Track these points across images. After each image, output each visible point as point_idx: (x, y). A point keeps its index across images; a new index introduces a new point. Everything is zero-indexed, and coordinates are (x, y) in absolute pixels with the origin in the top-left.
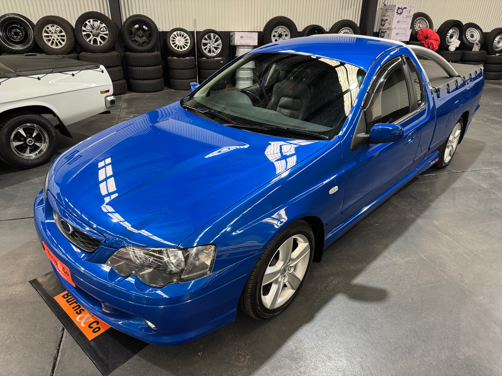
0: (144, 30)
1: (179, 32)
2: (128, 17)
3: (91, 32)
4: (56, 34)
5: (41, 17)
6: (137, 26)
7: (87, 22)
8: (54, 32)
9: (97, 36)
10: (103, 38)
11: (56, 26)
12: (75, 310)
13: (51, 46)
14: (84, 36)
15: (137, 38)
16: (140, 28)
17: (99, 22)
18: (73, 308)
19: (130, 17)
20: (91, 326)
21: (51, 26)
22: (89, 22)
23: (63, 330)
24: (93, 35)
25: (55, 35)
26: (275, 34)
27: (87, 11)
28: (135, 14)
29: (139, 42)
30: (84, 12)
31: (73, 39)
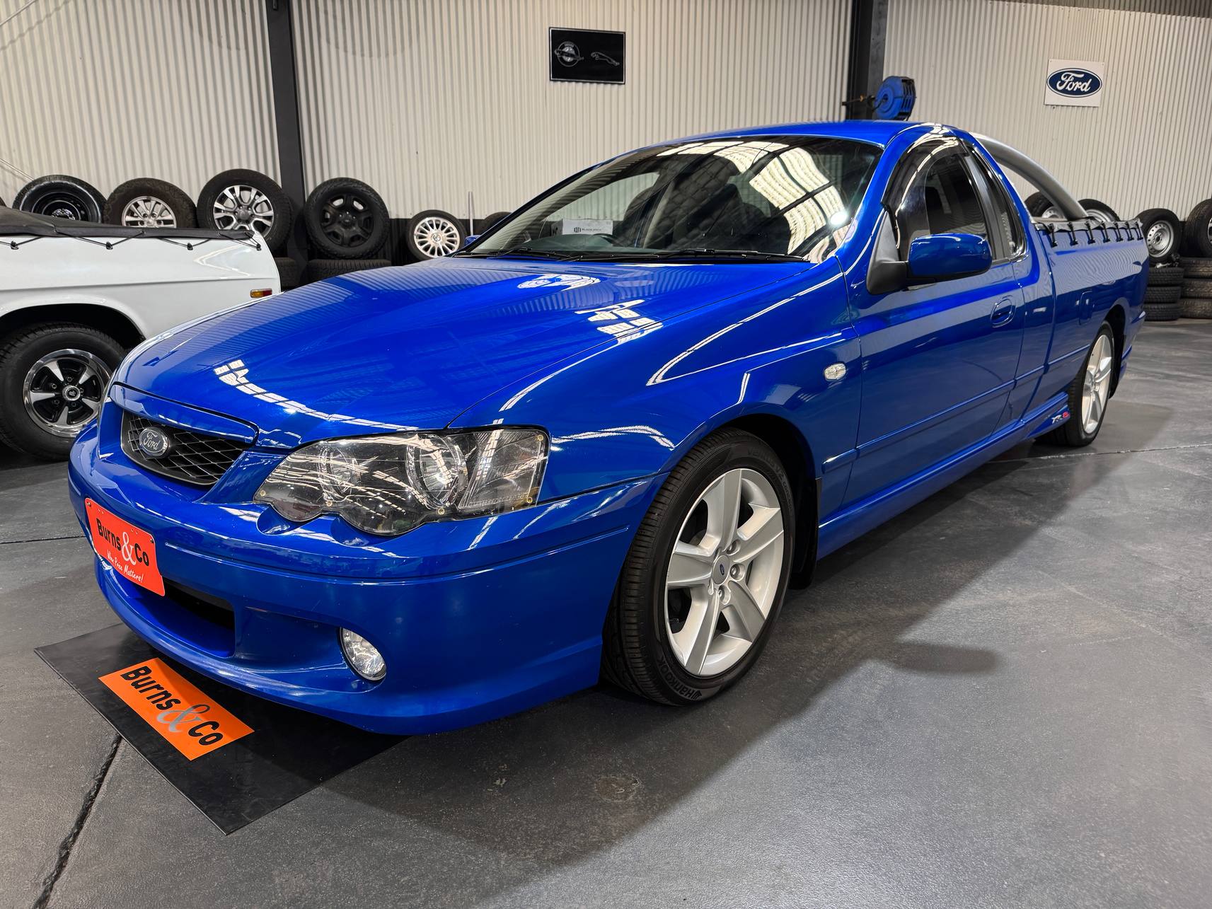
0: (355, 210)
1: (434, 219)
2: (319, 183)
3: (234, 213)
4: (154, 219)
5: (122, 181)
6: (338, 203)
7: (227, 191)
8: (148, 213)
9: (248, 222)
10: (260, 226)
11: (154, 200)
12: (153, 702)
14: (216, 221)
15: (338, 228)
16: (347, 207)
17: (254, 191)
18: (148, 698)
19: (324, 184)
20: (197, 731)
21: (145, 201)
22: (232, 191)
23: (119, 740)
24: (239, 220)
25: (152, 220)
27: (228, 168)
28: (335, 176)
29: (343, 238)
30: (219, 171)
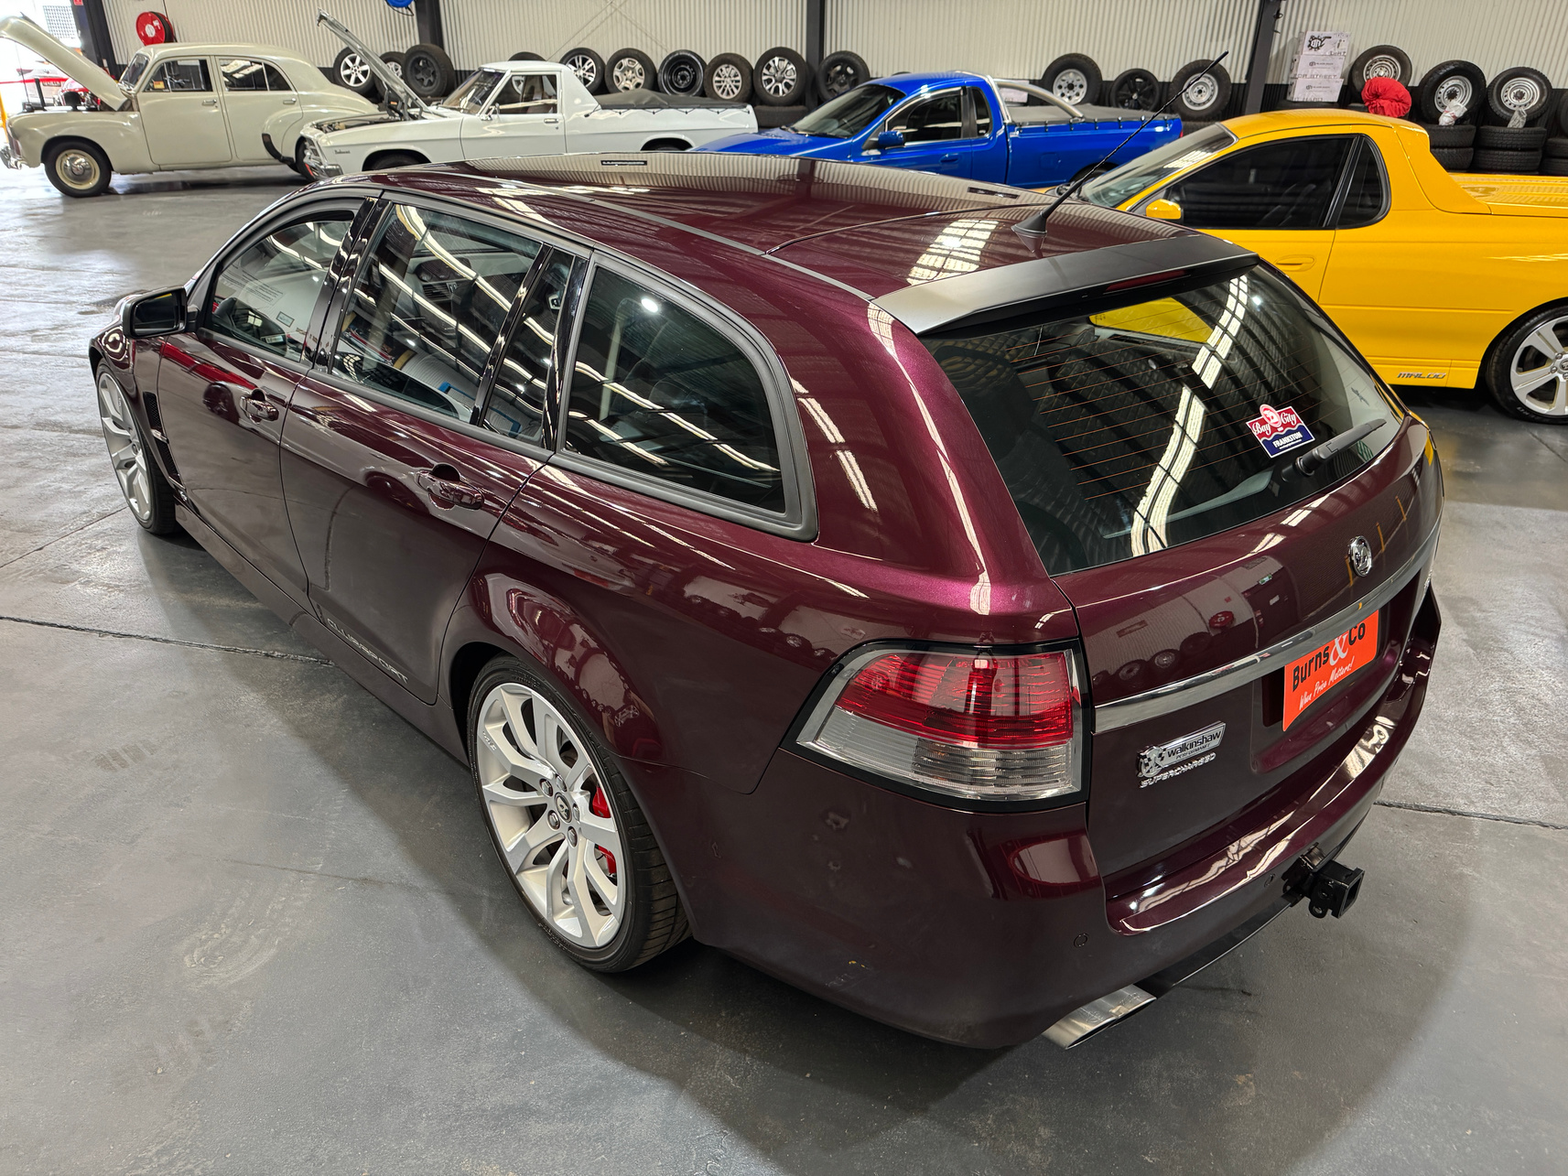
0: (847, 75)
2: (833, 51)
3: (774, 76)
4: (730, 79)
5: (716, 55)
6: (839, 68)
7: (771, 62)
8: (727, 75)
9: (781, 82)
10: (787, 85)
11: (731, 67)
13: (721, 96)
14: (763, 82)
16: (843, 71)
17: (786, 61)
19: (837, 53)
21: (726, 68)
22: (774, 62)
24: (776, 81)
25: (728, 80)
26: (1062, 83)
27: (776, 45)
28: (844, 49)
30: (773, 46)
31: (750, 85)
